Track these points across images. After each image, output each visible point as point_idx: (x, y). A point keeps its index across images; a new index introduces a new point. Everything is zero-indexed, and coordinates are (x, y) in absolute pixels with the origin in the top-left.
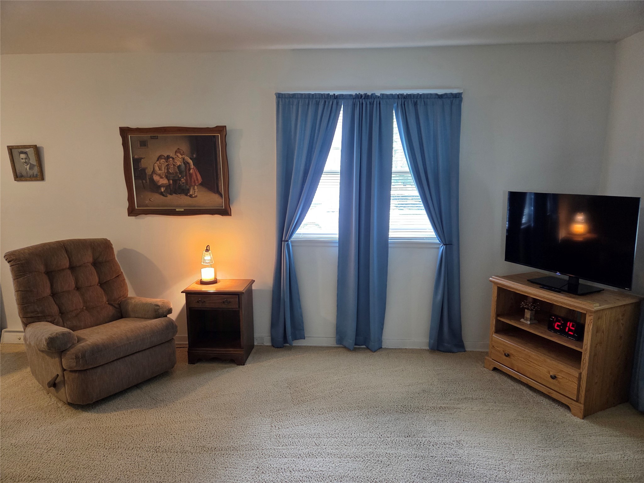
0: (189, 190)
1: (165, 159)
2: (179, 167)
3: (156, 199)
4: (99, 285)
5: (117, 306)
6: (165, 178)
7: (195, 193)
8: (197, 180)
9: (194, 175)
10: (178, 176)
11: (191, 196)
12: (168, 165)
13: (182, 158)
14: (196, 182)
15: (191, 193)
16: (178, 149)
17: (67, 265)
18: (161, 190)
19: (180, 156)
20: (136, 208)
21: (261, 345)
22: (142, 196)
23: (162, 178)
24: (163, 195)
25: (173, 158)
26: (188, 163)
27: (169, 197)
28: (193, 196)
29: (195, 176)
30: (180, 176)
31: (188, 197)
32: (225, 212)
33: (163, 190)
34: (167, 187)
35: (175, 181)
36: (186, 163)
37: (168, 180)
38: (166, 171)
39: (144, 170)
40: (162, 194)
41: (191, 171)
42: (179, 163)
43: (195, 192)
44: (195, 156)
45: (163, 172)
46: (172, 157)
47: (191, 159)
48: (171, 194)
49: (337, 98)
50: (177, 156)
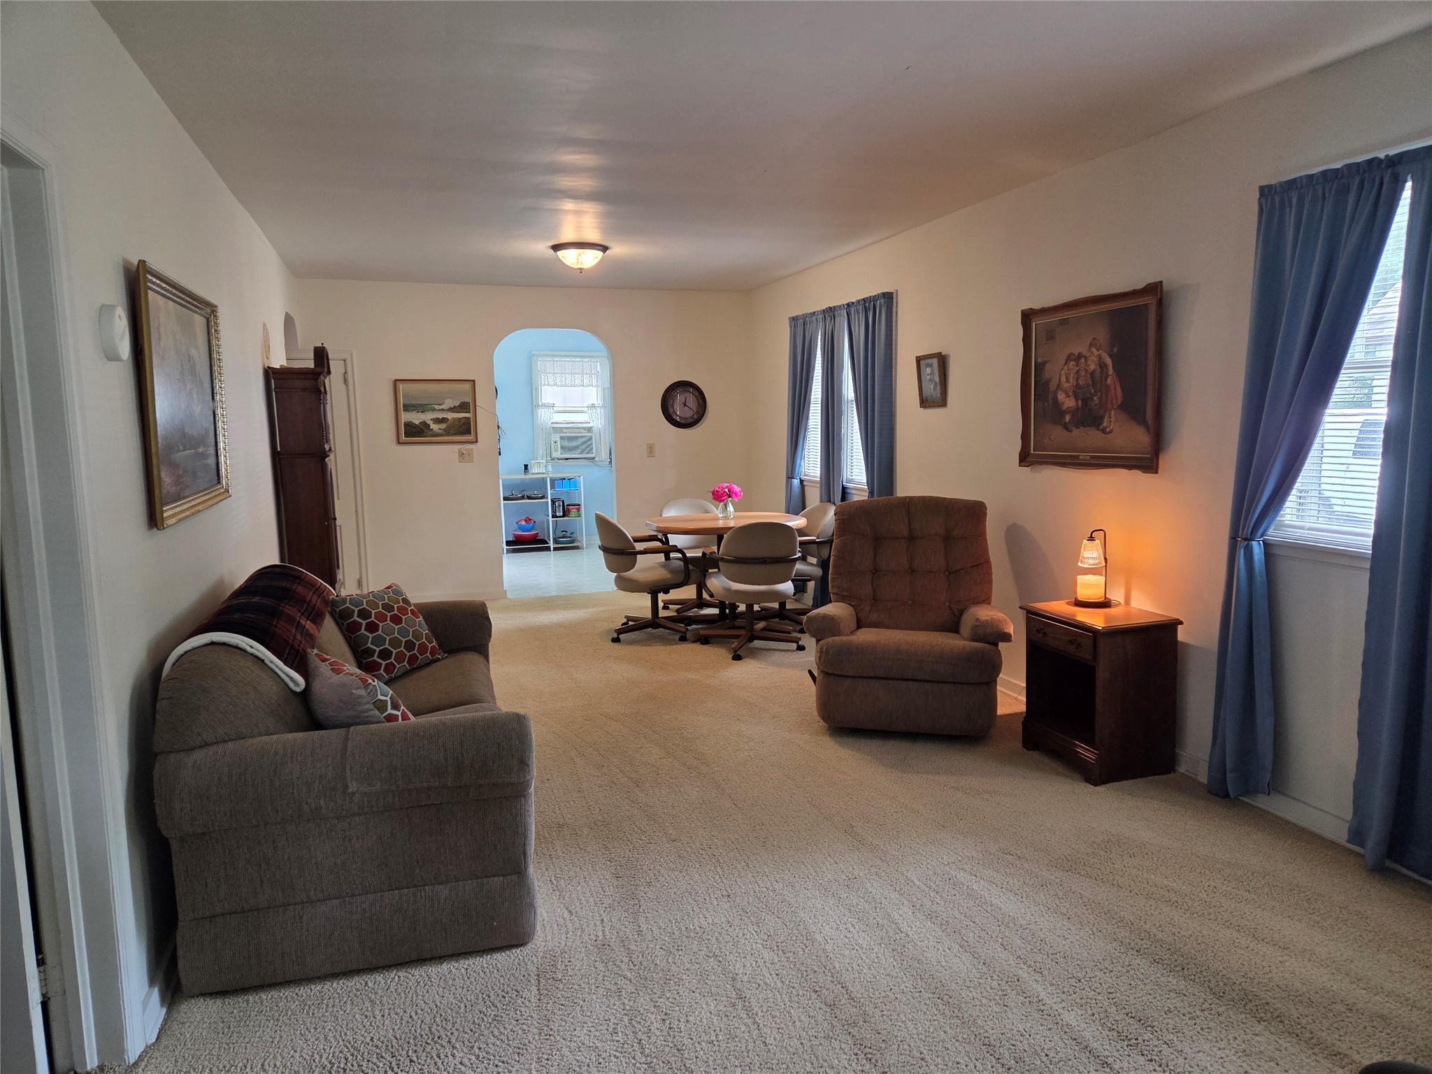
0: (1102, 418)
1: (1075, 360)
2: (1093, 373)
3: (1057, 434)
4: (947, 573)
5: (956, 612)
6: (1072, 397)
7: (1110, 425)
8: (1116, 398)
9: (1112, 387)
10: (1090, 393)
11: (1104, 431)
12: (1078, 371)
13: (1098, 355)
14: (1114, 402)
15: (1105, 425)
16: (1094, 339)
17: (906, 533)
18: (1065, 417)
19: (1096, 353)
20: (1032, 452)
21: (1190, 777)
22: (1041, 431)
23: (1068, 396)
24: (1067, 429)
25: (1086, 358)
26: (1106, 365)
27: (1075, 432)
28: (1108, 430)
29: (1113, 391)
30: (1093, 391)
31: (1099, 432)
32: (1149, 463)
33: (1067, 418)
34: (1074, 412)
35: (1085, 401)
36: (1102, 365)
37: (1077, 400)
38: (1075, 382)
39: (1047, 382)
40: (1066, 427)
41: (1109, 381)
42: (1092, 367)
43: (1110, 421)
44: (1115, 350)
45: (1070, 385)
46: (1084, 356)
47: (1110, 356)
48: (1077, 427)
49: (1394, 163)
50: (1092, 352)
